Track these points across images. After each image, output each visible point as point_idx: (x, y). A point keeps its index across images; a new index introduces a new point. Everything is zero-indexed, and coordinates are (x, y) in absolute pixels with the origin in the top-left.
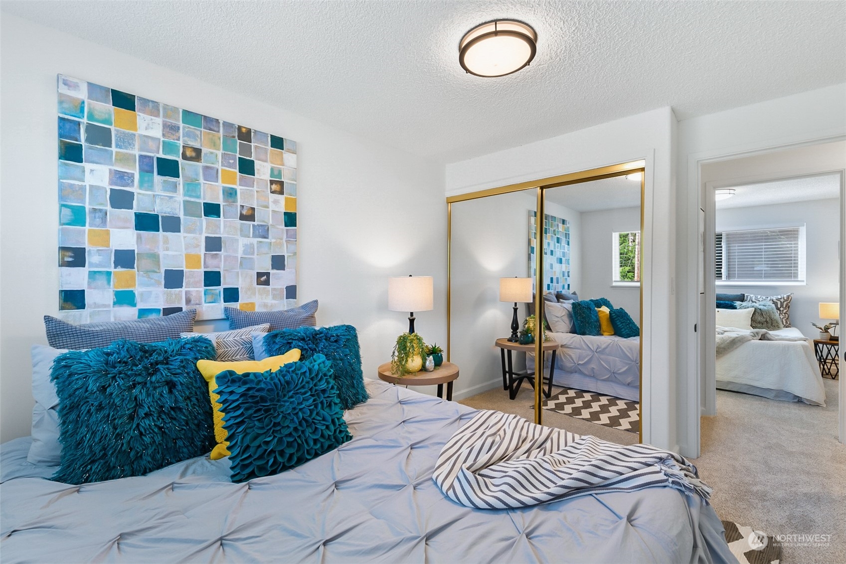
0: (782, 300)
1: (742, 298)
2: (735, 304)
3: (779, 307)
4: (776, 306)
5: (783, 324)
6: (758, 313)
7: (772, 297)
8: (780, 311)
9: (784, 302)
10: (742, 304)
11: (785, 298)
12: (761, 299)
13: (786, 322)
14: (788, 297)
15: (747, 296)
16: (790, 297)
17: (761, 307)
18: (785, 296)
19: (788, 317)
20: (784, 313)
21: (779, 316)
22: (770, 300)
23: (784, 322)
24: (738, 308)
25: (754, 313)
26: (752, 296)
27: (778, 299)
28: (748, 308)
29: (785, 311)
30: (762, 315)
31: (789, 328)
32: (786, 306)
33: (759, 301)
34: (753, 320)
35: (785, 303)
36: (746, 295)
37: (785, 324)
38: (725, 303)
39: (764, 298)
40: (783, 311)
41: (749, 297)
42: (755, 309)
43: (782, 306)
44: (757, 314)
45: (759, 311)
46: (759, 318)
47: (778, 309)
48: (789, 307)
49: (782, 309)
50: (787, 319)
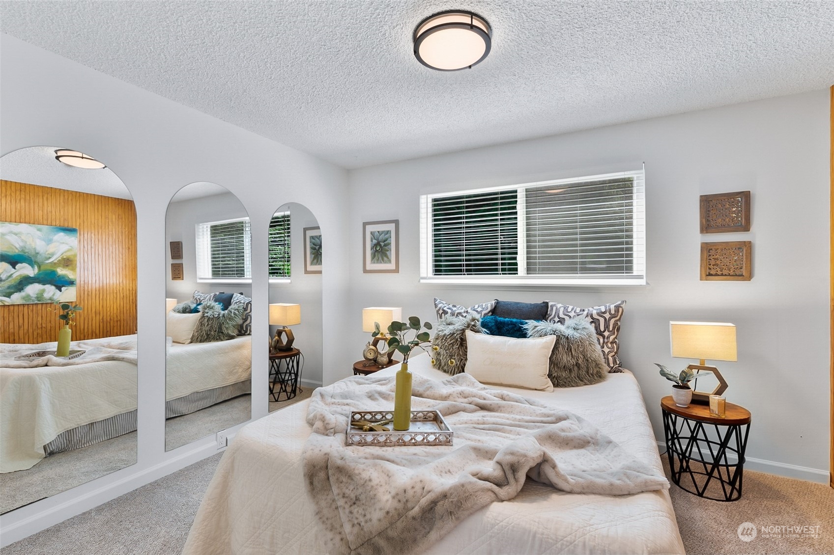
0: (607, 316)
1: (542, 313)
2: (525, 326)
3: (602, 329)
4: (597, 328)
5: (609, 365)
6: (564, 347)
7: (591, 309)
8: (604, 337)
9: (610, 319)
10: (536, 327)
11: (613, 312)
12: (572, 314)
13: (615, 362)
14: (617, 308)
15: (552, 306)
16: (620, 310)
17: (569, 332)
18: (612, 307)
19: (618, 349)
20: (612, 343)
21: (601, 350)
22: (587, 316)
23: (611, 359)
24: (529, 333)
25: (556, 348)
26: (559, 306)
27: (601, 314)
28: (545, 335)
29: (612, 338)
30: (571, 350)
31: (619, 373)
32: (614, 328)
33: (570, 317)
34: (554, 362)
35: (613, 321)
36: (550, 304)
37: (612, 365)
38: (512, 323)
39: (578, 310)
40: (608, 337)
41: (554, 308)
42: (558, 337)
43: (607, 327)
44: (561, 349)
45: (563, 341)
46: (565, 359)
47: (600, 333)
48: (618, 330)
49: (606, 334)
50: (616, 353)
